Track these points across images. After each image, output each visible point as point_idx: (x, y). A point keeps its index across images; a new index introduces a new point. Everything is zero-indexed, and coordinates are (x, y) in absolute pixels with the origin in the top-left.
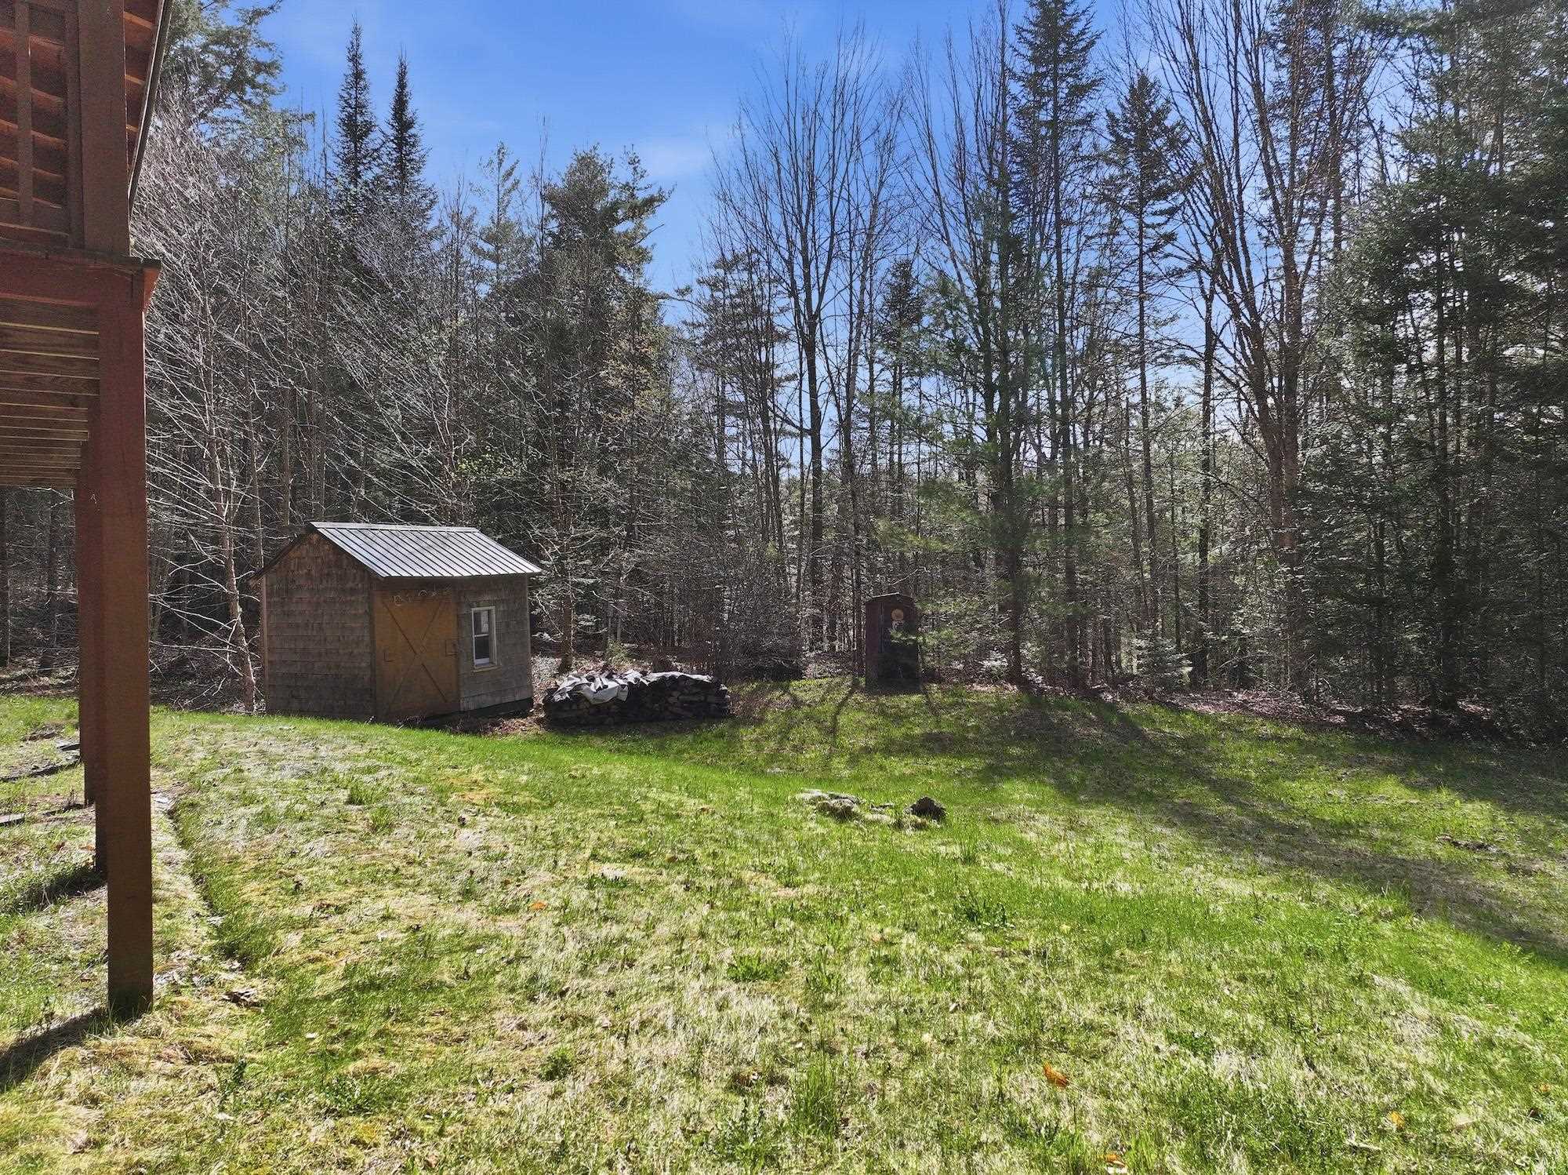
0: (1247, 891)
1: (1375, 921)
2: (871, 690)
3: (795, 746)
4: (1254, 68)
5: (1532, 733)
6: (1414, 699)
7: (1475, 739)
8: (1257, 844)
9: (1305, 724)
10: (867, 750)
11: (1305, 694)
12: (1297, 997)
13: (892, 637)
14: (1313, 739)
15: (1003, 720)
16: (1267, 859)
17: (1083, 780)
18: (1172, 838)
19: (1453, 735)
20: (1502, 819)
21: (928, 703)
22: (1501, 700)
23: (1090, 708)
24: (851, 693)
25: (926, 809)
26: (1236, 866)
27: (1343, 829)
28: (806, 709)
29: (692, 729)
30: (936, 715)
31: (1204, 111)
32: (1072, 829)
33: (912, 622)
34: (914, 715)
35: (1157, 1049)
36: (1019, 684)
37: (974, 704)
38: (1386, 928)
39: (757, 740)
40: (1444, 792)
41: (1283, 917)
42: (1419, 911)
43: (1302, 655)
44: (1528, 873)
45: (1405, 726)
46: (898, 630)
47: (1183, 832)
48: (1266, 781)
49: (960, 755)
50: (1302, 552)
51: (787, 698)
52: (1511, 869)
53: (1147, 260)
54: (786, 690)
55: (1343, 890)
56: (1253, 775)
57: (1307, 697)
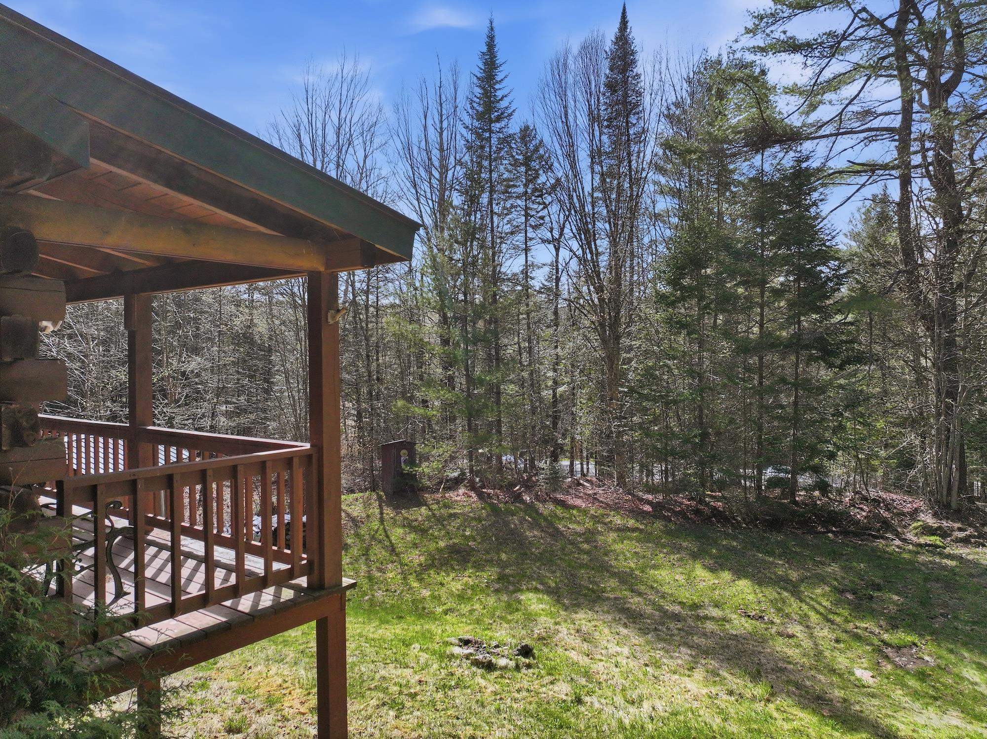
5: (744, 519)
7: (719, 522)
9: (635, 514)
14: (644, 528)
19: (707, 519)
25: (527, 652)
26: (678, 662)
36: (474, 491)
40: (726, 572)
44: (788, 636)
47: (635, 631)
52: (782, 635)
56: (633, 565)
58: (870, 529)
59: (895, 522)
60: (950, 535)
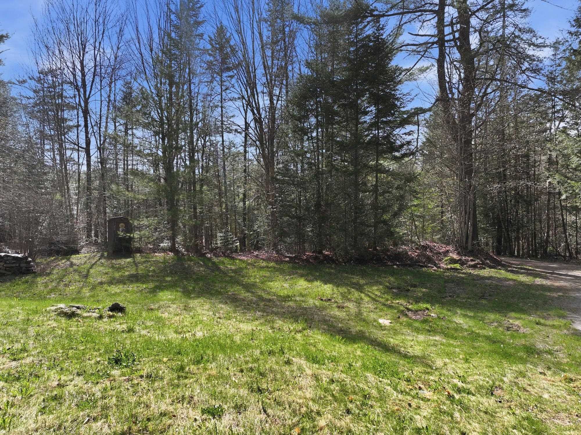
0: (250, 328)
1: (295, 334)
2: (109, 258)
3: (66, 284)
4: (259, 27)
5: (343, 260)
6: (310, 252)
7: (328, 263)
8: (257, 308)
9: (276, 262)
10: (101, 283)
11: (276, 251)
12: (263, 375)
13: (119, 235)
14: (279, 266)
15: (165, 267)
16: (259, 313)
17: (194, 288)
18: (225, 308)
19: (321, 262)
20: (335, 289)
21: (134, 262)
22: (334, 250)
23: (201, 260)
24: (99, 259)
25: (116, 308)
26: (248, 317)
27: (287, 298)
28: (75, 267)
29: (10, 280)
30: (137, 266)
31: (243, 39)
32: (185, 309)
33: (129, 229)
34: (127, 267)
35: (196, 420)
36: (174, 252)
37: (154, 261)
38: (299, 336)
39: (46, 283)
40: (319, 281)
41: (262, 338)
42: (310, 327)
43: (276, 238)
44: (343, 308)
45: (307, 260)
46: (122, 232)
47: (230, 306)
48: (262, 283)
49: (143, 283)
50: (276, 201)
51: (68, 263)
52: (339, 307)
53: (224, 93)
54: (68, 260)
55: (285, 322)
56: (258, 281)
57: (278, 252)
58: (419, 262)
59: (435, 258)
60: (466, 264)
